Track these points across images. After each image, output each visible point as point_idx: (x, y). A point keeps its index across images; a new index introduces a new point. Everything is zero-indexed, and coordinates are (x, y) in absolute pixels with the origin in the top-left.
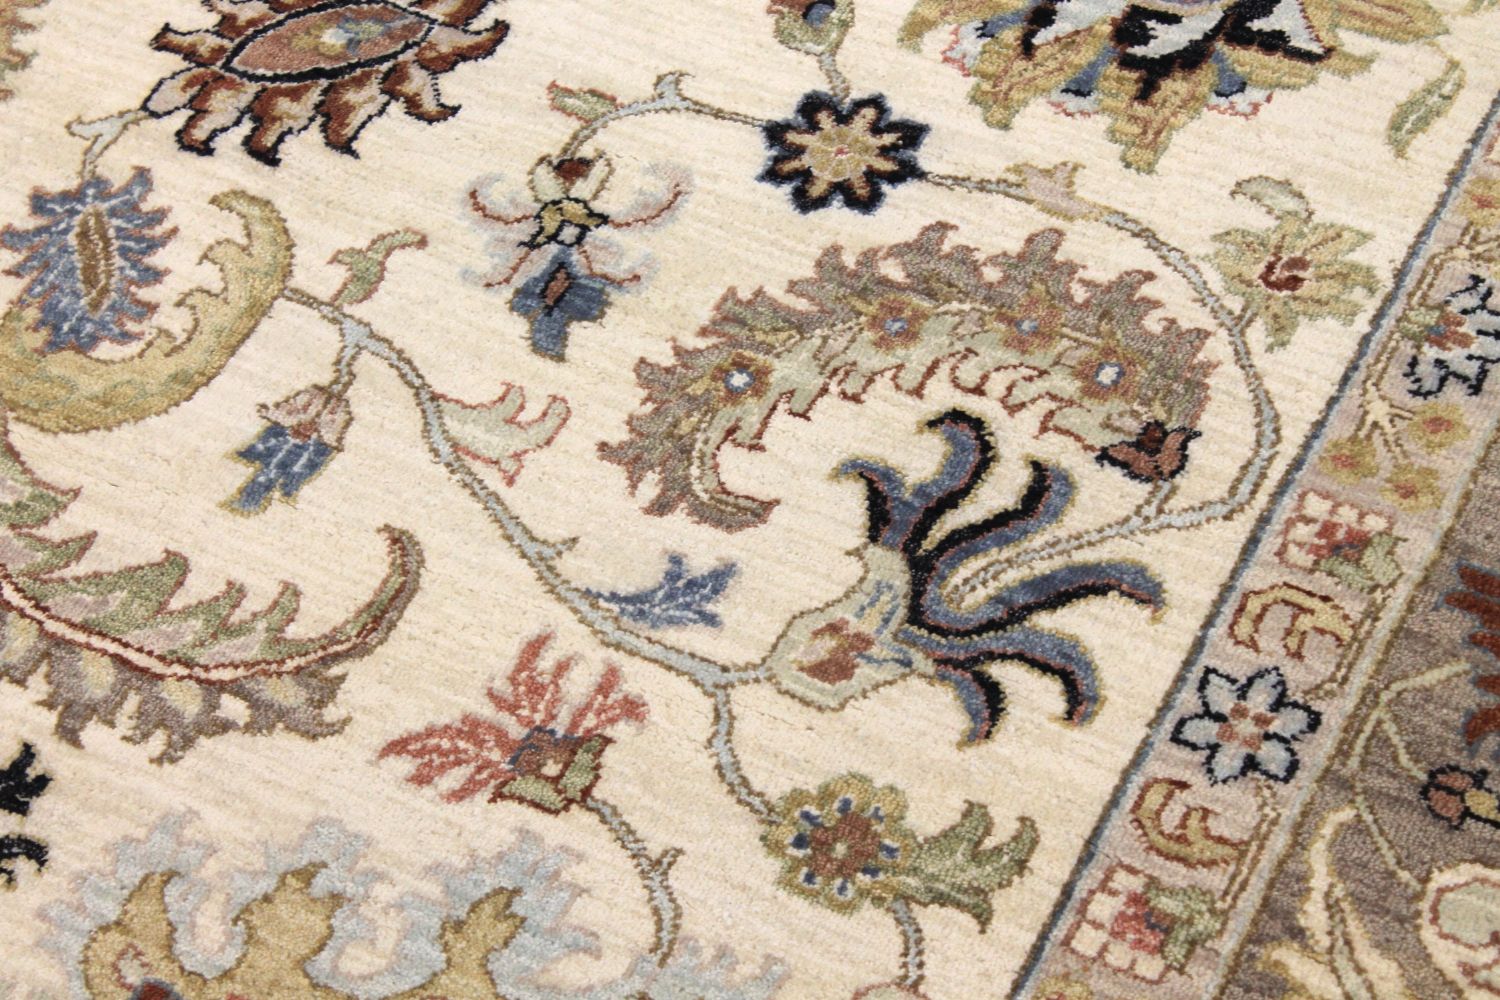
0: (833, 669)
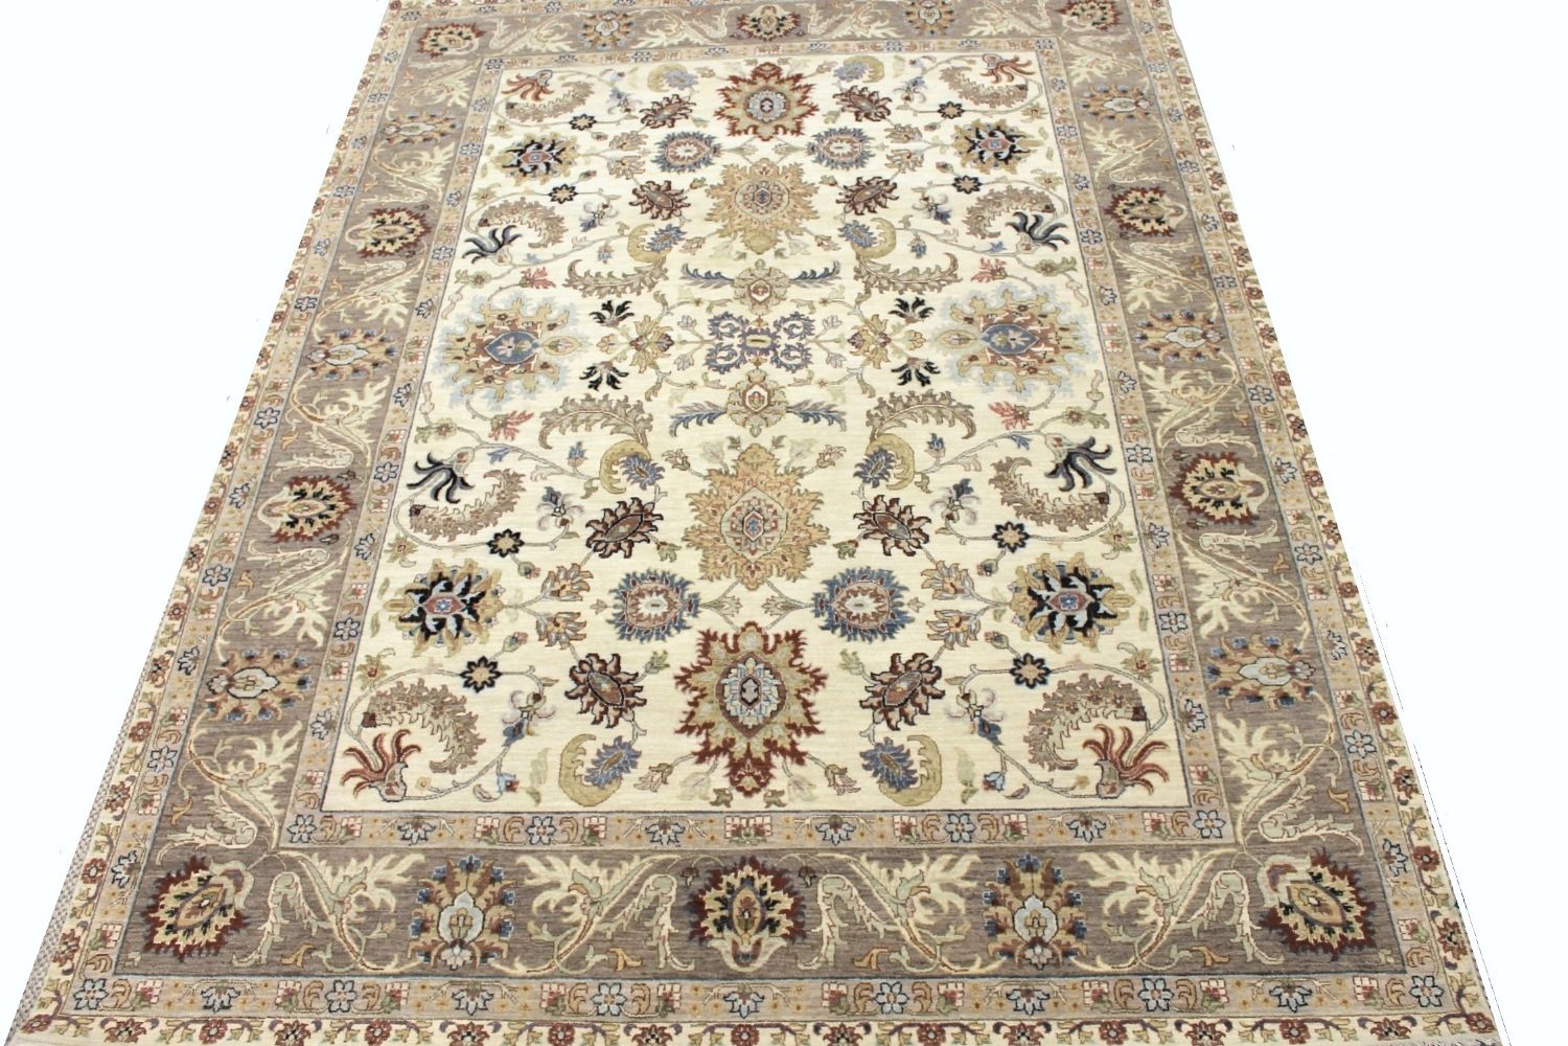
0: (461, 456)
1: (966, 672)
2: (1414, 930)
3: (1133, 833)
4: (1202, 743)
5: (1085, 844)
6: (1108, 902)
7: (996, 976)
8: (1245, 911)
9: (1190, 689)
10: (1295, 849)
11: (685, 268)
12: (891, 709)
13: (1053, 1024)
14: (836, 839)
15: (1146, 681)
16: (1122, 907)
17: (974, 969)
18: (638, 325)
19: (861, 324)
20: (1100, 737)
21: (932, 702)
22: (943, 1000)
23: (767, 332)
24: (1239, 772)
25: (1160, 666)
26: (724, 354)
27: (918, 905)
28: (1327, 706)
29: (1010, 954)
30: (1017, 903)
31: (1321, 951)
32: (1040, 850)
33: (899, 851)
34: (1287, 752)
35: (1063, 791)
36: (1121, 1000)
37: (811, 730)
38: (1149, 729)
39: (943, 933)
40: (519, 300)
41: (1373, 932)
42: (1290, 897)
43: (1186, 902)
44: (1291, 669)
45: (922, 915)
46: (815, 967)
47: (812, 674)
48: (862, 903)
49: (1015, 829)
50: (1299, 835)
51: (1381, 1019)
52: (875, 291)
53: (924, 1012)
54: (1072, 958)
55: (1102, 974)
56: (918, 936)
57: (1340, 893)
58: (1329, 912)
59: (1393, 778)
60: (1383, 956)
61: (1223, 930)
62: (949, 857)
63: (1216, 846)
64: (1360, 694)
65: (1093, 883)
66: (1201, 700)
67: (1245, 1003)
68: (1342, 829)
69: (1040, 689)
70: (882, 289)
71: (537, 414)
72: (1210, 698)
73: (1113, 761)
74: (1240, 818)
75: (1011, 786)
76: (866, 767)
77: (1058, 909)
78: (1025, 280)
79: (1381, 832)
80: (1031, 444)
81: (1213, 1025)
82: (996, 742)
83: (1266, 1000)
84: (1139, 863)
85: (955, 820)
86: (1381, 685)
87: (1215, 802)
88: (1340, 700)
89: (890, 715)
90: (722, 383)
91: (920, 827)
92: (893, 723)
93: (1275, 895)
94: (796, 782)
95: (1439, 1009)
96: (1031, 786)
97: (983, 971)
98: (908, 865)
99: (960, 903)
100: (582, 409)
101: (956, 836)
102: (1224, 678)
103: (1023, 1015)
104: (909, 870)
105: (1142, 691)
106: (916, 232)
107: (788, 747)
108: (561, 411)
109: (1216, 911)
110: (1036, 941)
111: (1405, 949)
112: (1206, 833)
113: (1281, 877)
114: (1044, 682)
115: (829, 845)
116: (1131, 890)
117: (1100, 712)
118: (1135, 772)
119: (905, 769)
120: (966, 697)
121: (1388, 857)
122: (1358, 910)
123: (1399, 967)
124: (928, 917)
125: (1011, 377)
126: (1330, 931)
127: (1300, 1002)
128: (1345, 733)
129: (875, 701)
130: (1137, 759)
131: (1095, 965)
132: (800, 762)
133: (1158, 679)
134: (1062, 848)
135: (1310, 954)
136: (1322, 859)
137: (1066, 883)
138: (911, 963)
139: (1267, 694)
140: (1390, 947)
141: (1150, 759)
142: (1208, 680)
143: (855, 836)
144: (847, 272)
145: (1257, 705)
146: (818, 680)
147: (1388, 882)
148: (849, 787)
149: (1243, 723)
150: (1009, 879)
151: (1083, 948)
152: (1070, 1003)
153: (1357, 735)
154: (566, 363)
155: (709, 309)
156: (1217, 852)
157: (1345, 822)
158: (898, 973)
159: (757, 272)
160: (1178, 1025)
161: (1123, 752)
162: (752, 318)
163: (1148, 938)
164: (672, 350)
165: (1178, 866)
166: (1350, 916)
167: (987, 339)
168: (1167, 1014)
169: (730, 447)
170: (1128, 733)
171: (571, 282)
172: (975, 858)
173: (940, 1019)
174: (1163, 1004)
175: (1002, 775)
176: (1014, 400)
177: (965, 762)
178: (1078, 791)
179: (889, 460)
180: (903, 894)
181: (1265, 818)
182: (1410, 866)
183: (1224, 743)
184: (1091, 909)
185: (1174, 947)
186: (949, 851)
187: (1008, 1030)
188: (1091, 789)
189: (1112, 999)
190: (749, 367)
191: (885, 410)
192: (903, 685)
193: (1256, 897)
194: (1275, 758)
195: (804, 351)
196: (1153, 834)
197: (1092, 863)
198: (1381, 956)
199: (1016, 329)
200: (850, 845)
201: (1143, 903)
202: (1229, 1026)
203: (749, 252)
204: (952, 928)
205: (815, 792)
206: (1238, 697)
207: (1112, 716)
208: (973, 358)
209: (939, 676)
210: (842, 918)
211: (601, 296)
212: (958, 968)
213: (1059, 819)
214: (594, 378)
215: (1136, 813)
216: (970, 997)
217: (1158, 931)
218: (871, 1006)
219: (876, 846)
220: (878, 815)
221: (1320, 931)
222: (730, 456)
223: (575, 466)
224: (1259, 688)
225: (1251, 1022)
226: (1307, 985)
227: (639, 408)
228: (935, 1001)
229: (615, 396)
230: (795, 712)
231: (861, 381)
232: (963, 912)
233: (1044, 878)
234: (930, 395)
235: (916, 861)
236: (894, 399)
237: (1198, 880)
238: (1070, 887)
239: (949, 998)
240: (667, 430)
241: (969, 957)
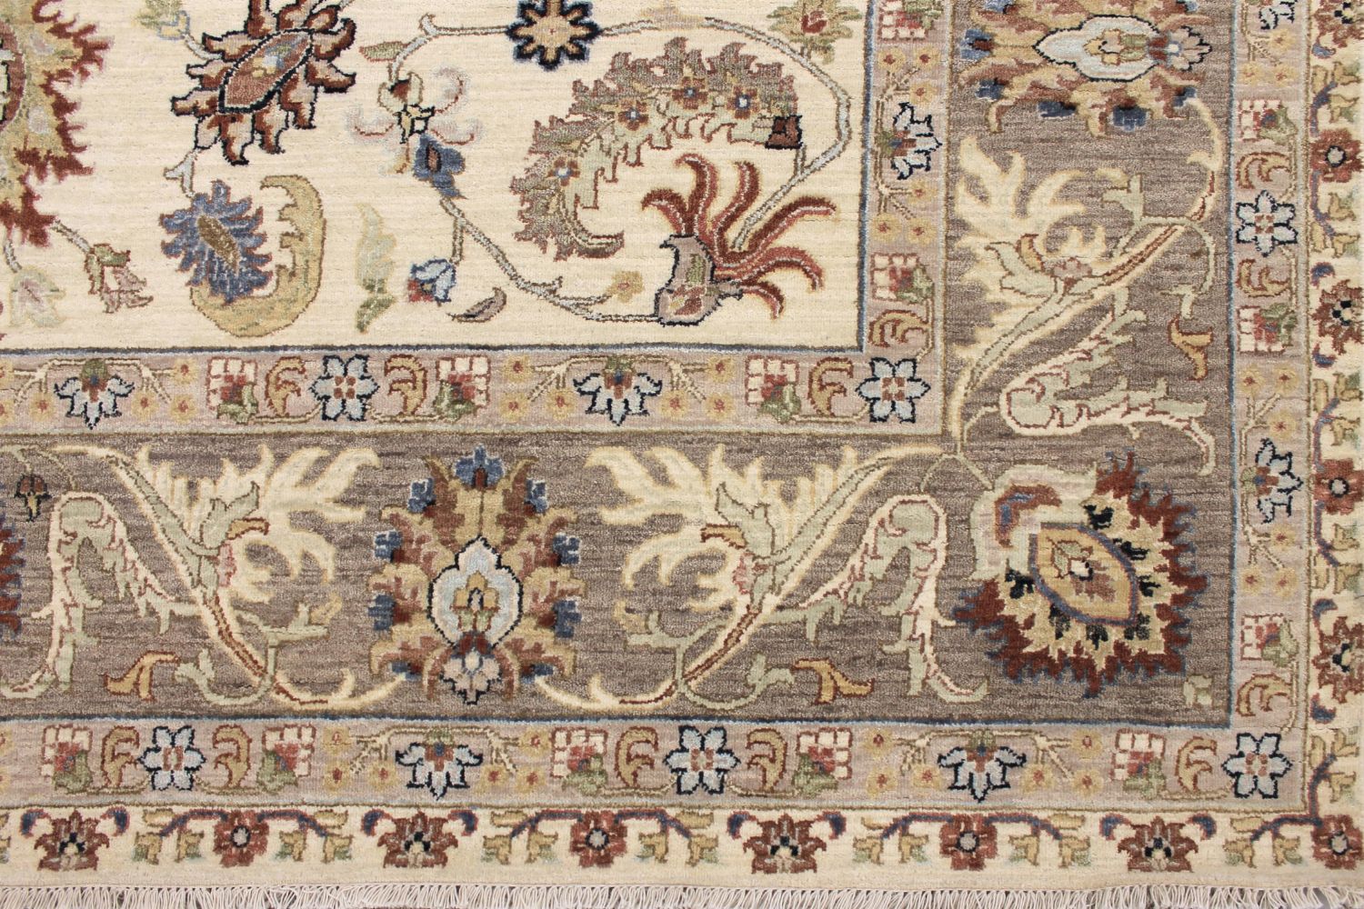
1: (410, 32)
2: (1271, 638)
3: (720, 405)
4: (914, 204)
5: (605, 426)
6: (636, 559)
7: (381, 714)
8: (930, 585)
9: (916, 81)
10: (1062, 452)
12: (236, 116)
13: (482, 816)
14: (93, 414)
15: (817, 58)
16: (665, 571)
17: (338, 700)
20: (684, 182)
21: (323, 97)
22: (270, 763)
24: (985, 274)
25: (858, 26)
27: (240, 559)
28: (1216, 132)
29: (415, 669)
30: (444, 556)
31: (1068, 674)
32: (507, 441)
33: (213, 439)
34: (1100, 233)
35: (581, 306)
36: (627, 770)
37: (68, 165)
38: (801, 167)
39: (284, 622)
41: (1186, 640)
42: (1032, 559)
43: (807, 564)
44: (1158, 48)
45: (248, 582)
46: (33, 694)
47: (78, 38)
48: (132, 554)
49: (460, 391)
50: (1084, 423)
51: (1146, 819)
53: (232, 787)
54: (540, 680)
55: (596, 716)
56: (235, 628)
57: (1143, 553)
58: (1107, 593)
59: (1315, 304)
60: (1195, 692)
61: (872, 626)
62: (313, 454)
63: (899, 439)
64: (1297, 111)
65: (612, 516)
66: (935, 105)
67: (882, 780)
68: (1180, 414)
69: (569, 70)
72: (953, 104)
73: (705, 241)
74: (965, 378)
75: (466, 294)
76: (168, 249)
77: (528, 572)
79: (1261, 424)
81: (807, 824)
82: (448, 190)
83: (928, 776)
84: (720, 471)
85: (335, 368)
86: (1349, 92)
87: (916, 339)
88: (1248, 120)
89: (233, 129)
91: (262, 384)
92: (236, 148)
93: (1003, 553)
94: (26, 285)
95: (1270, 804)
96: (512, 291)
97: (355, 704)
98: (229, 469)
99: (325, 555)
101: (334, 407)
102: (1002, 58)
103: (424, 796)
104: (232, 482)
105: (803, 79)
107: (17, 204)
109: (866, 585)
110: (474, 642)
111: (1240, 677)
112: (881, 409)
113: (1024, 515)
114: (580, 55)
115: (78, 426)
116: (691, 532)
117: (695, 126)
118: (749, 266)
119: (248, 253)
120: (400, 88)
121: (1262, 481)
122: (1168, 591)
123: (1218, 715)
124: (259, 585)
126: (1097, 635)
127: (996, 778)
128: (1239, 196)
129: (202, 99)
130: (759, 235)
131: (587, 698)
132: (39, 238)
133: (847, 60)
134: (557, 435)
135: (1043, 681)
136: (1120, 479)
137: (552, 515)
138: (216, 687)
139: (1089, 100)
140: (1213, 672)
141: (790, 238)
142: (960, 62)
143: (129, 406)
145: (1062, 121)
146: (90, 51)
147: (1247, 535)
148: (134, 296)
149: (1018, 161)
150: (434, 504)
151: (567, 659)
152: (523, 774)
153: (1265, 204)
156: (897, 452)
157: (1190, 398)
158: (191, 710)
160: (734, 824)
161: (732, 219)
163: (707, 640)
165: (803, 483)
166: (1147, 605)
168: (717, 800)
170: (750, 173)
172: (369, 456)
173: (262, 802)
174: (712, 779)
175: (451, 267)
177: (377, 238)
178: (613, 306)
180: (214, 536)
181: (1018, 382)
182: (1301, 501)
183: (966, 206)
184: (596, 573)
185: (761, 659)
186: (315, 439)
187: (391, 827)
188: (645, 303)
189: (609, 768)
192: (268, 63)
193: (961, 552)
194: (1072, 246)
196: (762, 409)
197: (616, 470)
198: (1188, 690)
200: (118, 426)
201: (707, 563)
202: (838, 825)
204: (303, 609)
205: (63, 306)
206: (1022, 103)
207: (721, 136)
209: (348, 42)
210: (91, 589)
212: (306, 696)
213: (561, 370)
215: (738, 357)
216: (323, 758)
217: (732, 625)
218: (133, 775)
219: (169, 428)
220: (180, 359)
221: (1077, 632)
224: (1072, 86)
225: (885, 818)
226: (1019, 746)
228: (256, 766)
230: (38, 124)
232: (330, 575)
233: (508, 503)
235: (247, 462)
237: (843, 515)
238: (560, 523)
239: (283, 759)
241: (334, 672)
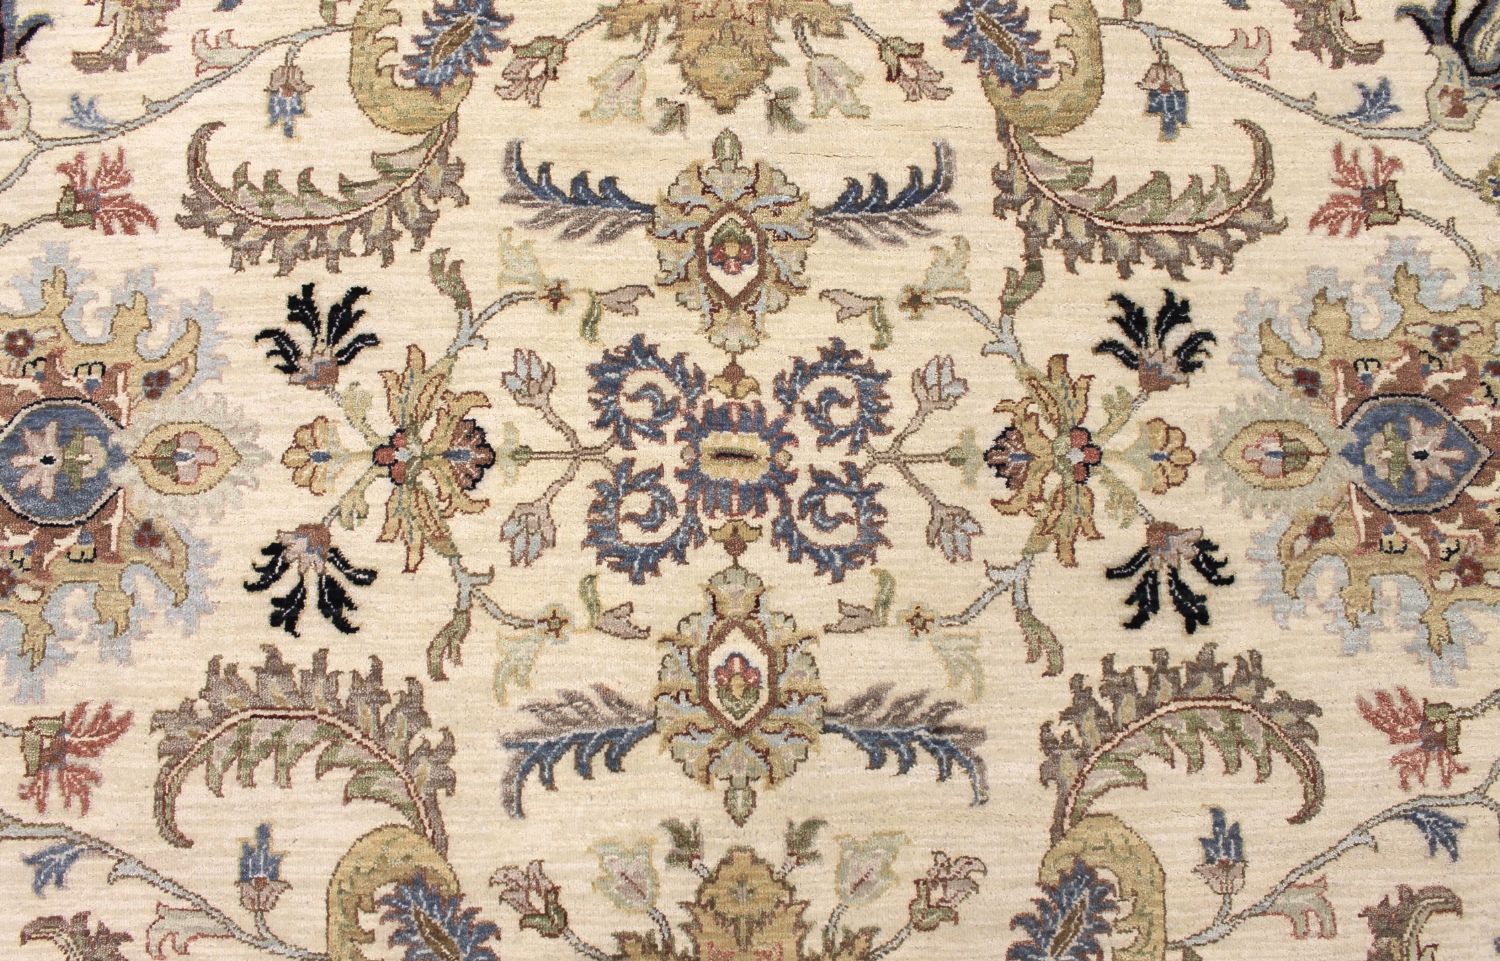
0: (1458, 110)
11: (513, 155)
18: (394, 383)
19: (1019, 391)
23: (753, 420)
26: (638, 503)
40: (59, 279)
52: (1053, 260)
70: (1075, 254)
71: (142, 719)
78: (1449, 228)
80: (1465, 840)
90: (640, 618)
100: (264, 708)
106: (1158, 36)
108: (202, 708)
125: (1417, 598)
144: (973, 189)
154: (201, 528)
155: (590, 323)
159: (718, 180)
162: (713, 363)
164: (492, 484)
167: (1354, 456)
169: (674, 859)
171: (196, 216)
176: (1422, 684)
179: (1100, 904)
190: (709, 558)
191: (1089, 722)
195: (865, 496)
199: (1430, 420)
203: (694, 101)
208: (1320, 528)
211: (285, 268)
214: (282, 588)
222: (677, 886)
223: (259, 910)
227: (413, 704)
229: (348, 656)
231: (1024, 614)
234: (1206, 664)
236: (1117, 683)
240: (496, 794)
